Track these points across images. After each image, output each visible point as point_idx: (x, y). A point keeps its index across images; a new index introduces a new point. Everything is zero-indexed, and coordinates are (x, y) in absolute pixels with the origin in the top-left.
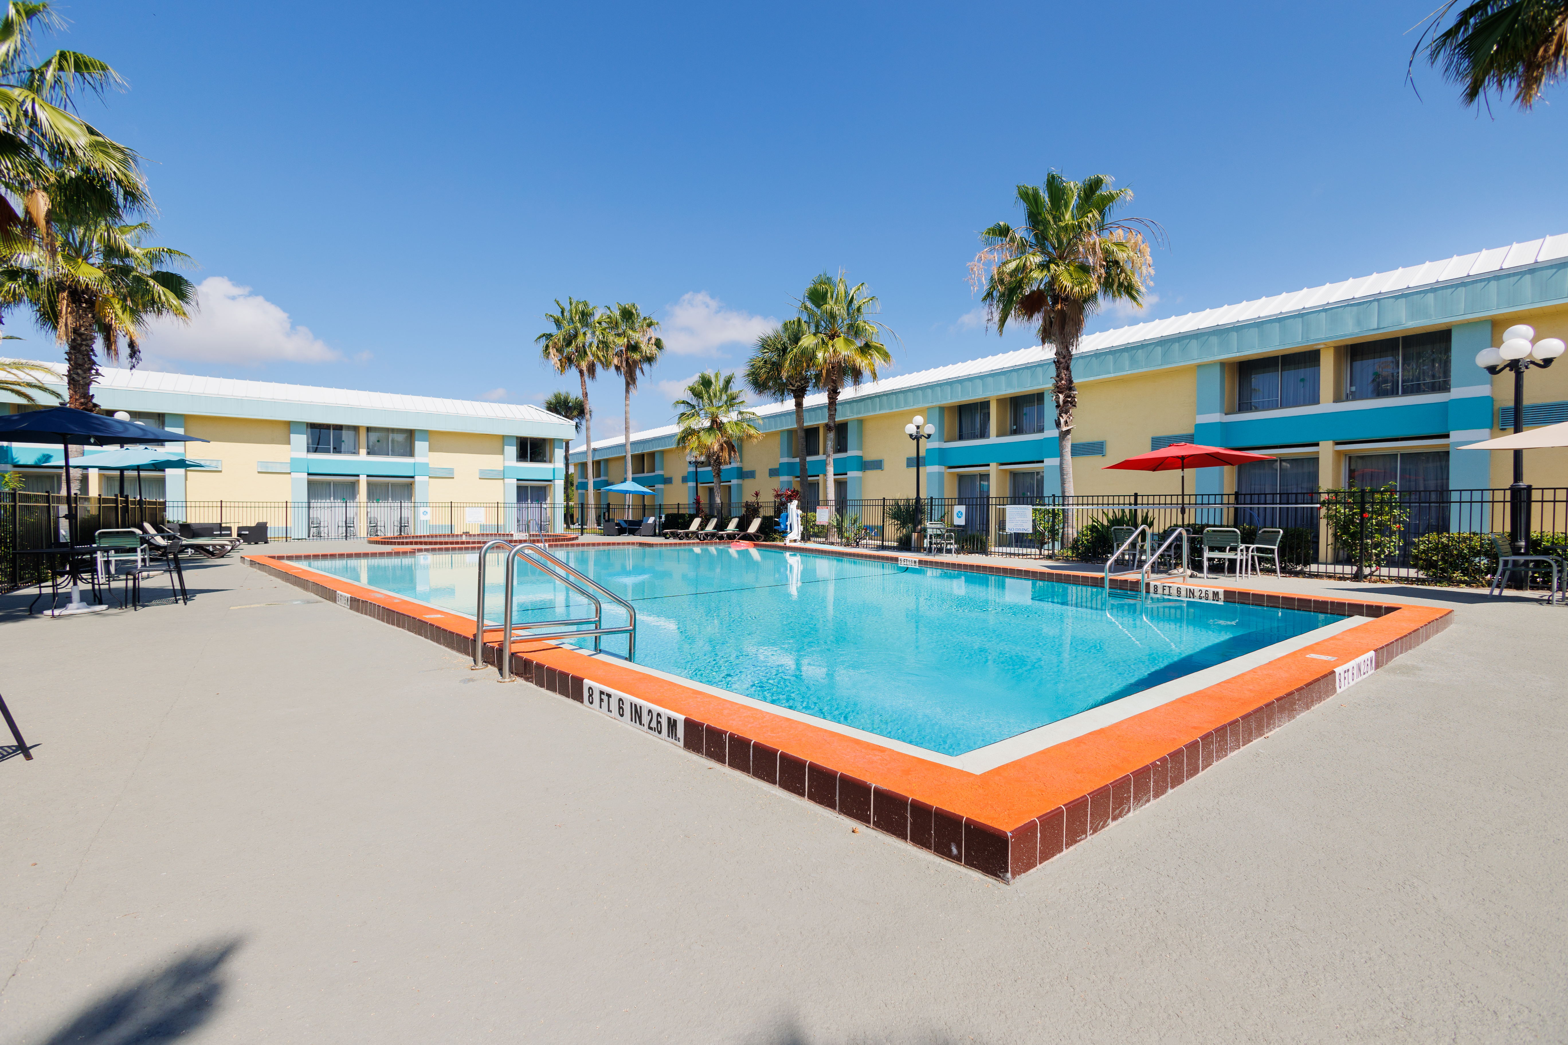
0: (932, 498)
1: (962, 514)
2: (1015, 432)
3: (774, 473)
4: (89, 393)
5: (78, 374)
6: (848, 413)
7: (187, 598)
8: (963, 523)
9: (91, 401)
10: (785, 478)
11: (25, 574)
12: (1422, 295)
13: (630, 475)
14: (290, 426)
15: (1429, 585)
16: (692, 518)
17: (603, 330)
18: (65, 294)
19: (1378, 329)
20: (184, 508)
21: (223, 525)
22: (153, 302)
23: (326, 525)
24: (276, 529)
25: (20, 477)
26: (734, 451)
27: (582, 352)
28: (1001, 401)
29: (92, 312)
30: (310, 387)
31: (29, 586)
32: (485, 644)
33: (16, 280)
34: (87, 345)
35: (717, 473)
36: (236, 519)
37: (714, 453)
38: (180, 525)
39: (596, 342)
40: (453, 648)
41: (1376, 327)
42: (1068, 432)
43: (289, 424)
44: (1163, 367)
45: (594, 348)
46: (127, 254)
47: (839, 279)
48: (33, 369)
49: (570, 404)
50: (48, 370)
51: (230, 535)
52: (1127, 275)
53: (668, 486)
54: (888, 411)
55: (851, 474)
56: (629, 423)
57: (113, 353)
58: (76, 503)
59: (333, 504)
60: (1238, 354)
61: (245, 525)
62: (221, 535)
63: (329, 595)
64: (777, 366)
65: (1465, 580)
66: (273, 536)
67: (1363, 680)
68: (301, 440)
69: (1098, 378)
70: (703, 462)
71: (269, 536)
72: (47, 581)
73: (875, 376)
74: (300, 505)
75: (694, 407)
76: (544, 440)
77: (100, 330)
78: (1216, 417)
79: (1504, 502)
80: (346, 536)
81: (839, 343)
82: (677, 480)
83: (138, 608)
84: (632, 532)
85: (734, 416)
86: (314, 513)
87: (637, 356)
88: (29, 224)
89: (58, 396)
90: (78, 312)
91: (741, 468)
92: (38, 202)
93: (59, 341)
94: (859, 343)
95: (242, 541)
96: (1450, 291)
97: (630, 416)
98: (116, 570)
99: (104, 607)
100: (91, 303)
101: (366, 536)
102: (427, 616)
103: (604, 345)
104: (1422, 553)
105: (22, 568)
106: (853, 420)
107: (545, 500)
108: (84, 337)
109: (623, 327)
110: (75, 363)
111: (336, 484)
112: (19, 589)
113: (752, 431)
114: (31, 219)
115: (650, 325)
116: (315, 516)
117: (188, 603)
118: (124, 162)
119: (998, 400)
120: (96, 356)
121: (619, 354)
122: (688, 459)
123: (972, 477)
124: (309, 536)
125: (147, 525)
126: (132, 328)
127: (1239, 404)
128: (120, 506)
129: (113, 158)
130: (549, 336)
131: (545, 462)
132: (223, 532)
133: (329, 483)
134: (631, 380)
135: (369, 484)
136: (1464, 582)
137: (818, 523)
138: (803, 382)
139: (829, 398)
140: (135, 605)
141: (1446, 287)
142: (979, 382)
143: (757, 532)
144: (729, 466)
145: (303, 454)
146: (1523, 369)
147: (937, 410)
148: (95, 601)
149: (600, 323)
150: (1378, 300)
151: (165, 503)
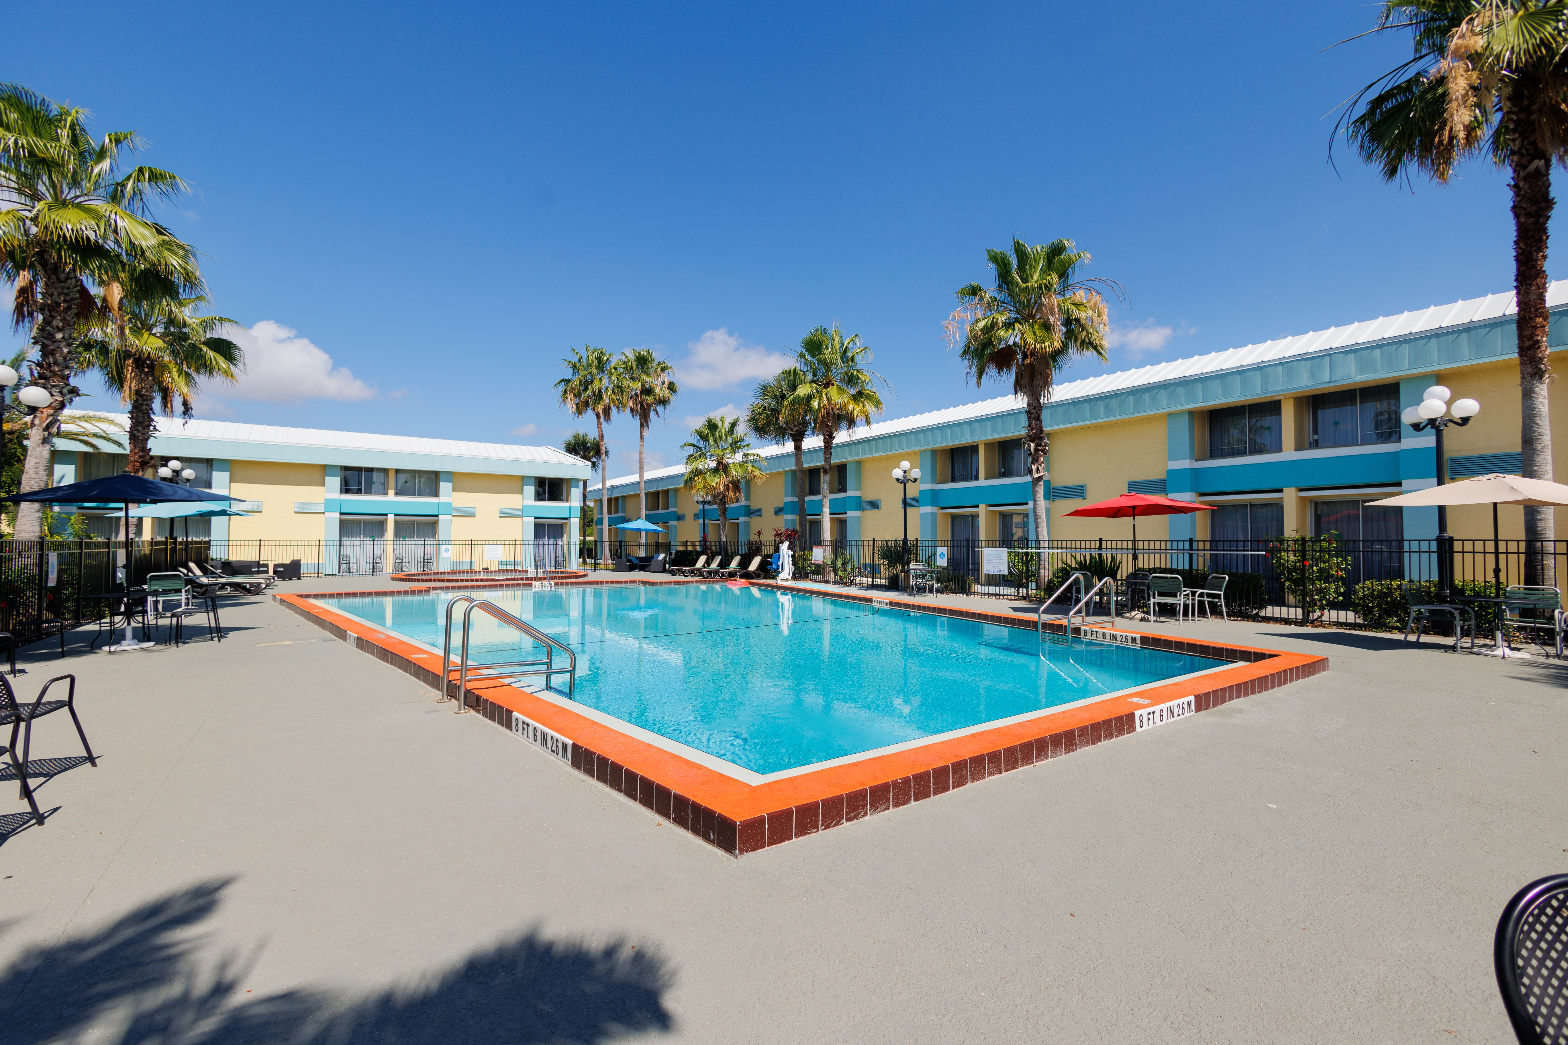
0: (917, 540)
1: (944, 555)
2: (1003, 475)
3: (779, 511)
4: (146, 447)
5: (138, 431)
6: (847, 455)
7: (221, 636)
8: (945, 564)
9: (148, 454)
10: (789, 517)
11: (86, 611)
12: (1370, 351)
13: (644, 512)
14: (326, 470)
15: (1365, 630)
16: (699, 554)
17: (618, 375)
18: (131, 361)
19: (1330, 382)
20: (227, 547)
21: (261, 562)
22: (205, 366)
23: (355, 561)
24: (309, 566)
25: (83, 519)
26: (739, 491)
27: (599, 396)
28: (989, 445)
29: (153, 375)
30: (345, 433)
31: (89, 623)
32: (450, 681)
33: (91, 350)
34: (147, 405)
35: (723, 513)
36: (273, 557)
37: (719, 494)
38: (223, 563)
39: (611, 387)
40: (429, 684)
41: (1328, 380)
42: (1040, 478)
43: (324, 467)
44: (1135, 415)
45: (610, 393)
46: (185, 325)
47: (833, 331)
48: (99, 421)
49: (588, 444)
50: (111, 422)
51: (267, 572)
52: (1088, 333)
53: (681, 523)
54: (883, 454)
55: (850, 514)
56: (643, 462)
57: (168, 410)
58: (132, 547)
59: (362, 542)
60: (1203, 404)
61: (280, 562)
62: (258, 572)
63: (341, 634)
64: (775, 412)
65: (1397, 626)
66: (305, 572)
67: (1176, 721)
68: (334, 482)
69: (1075, 424)
70: (710, 502)
71: (302, 572)
72: (104, 618)
73: (868, 422)
74: (332, 543)
75: (700, 449)
76: (561, 481)
77: (159, 391)
78: (1186, 464)
79: (1430, 552)
80: (373, 572)
81: (833, 391)
82: (689, 517)
83: (180, 644)
84: (643, 568)
85: (739, 457)
86: (344, 550)
87: (650, 399)
88: (106, 308)
89: (120, 445)
90: (141, 375)
91: (749, 506)
92: (113, 292)
93: (123, 403)
94: (853, 391)
95: (276, 578)
96: (1394, 347)
97: (644, 456)
98: (163, 608)
99: (152, 644)
100: (152, 367)
101: (391, 572)
102: (413, 656)
103: (619, 389)
104: (1360, 600)
105: (84, 607)
106: (851, 462)
107: (562, 537)
108: (145, 398)
109: (637, 372)
110: (136, 421)
111: (366, 523)
112: (81, 625)
113: (756, 472)
114: (107, 307)
115: (663, 370)
116: (345, 553)
117: (222, 640)
118: (185, 258)
119: (985, 444)
120: (154, 414)
121: (634, 397)
122: (696, 498)
123: (964, 517)
124: (339, 572)
125: (192, 565)
126: (185, 390)
127: (1211, 451)
128: (169, 547)
129: (176, 254)
130: (567, 381)
131: (562, 500)
132: (261, 569)
133: (359, 522)
134: (645, 421)
135: (396, 523)
136: (1397, 628)
137: (814, 562)
138: (801, 427)
139: (824, 442)
140: (177, 643)
141: (1391, 344)
142: (967, 428)
143: (757, 569)
144: (736, 505)
145: (336, 495)
146: (1442, 427)
147: (929, 454)
148: (144, 638)
149: (616, 369)
150: (1330, 355)
151: (209, 542)
